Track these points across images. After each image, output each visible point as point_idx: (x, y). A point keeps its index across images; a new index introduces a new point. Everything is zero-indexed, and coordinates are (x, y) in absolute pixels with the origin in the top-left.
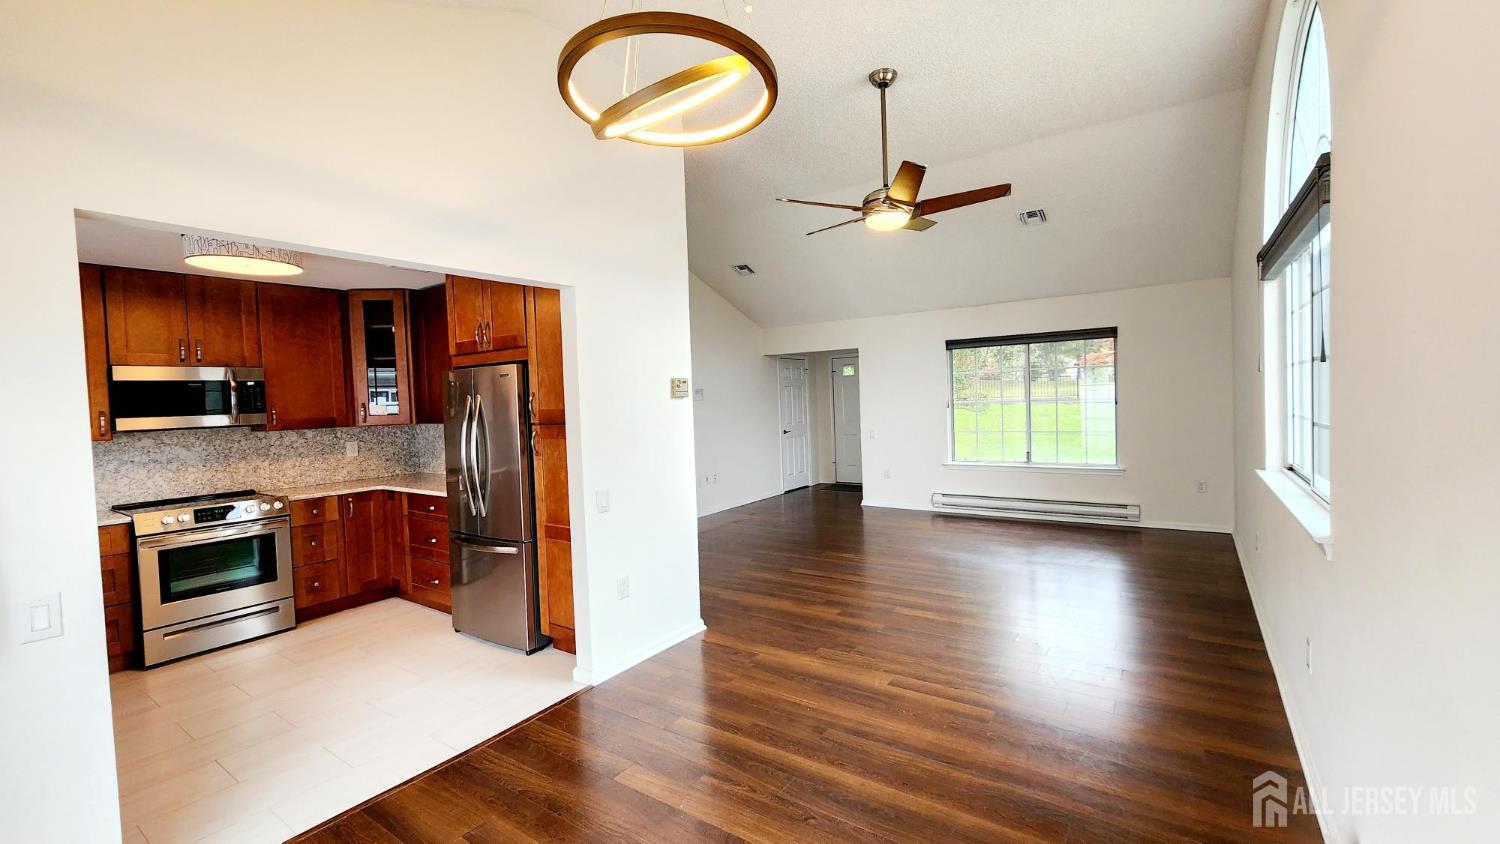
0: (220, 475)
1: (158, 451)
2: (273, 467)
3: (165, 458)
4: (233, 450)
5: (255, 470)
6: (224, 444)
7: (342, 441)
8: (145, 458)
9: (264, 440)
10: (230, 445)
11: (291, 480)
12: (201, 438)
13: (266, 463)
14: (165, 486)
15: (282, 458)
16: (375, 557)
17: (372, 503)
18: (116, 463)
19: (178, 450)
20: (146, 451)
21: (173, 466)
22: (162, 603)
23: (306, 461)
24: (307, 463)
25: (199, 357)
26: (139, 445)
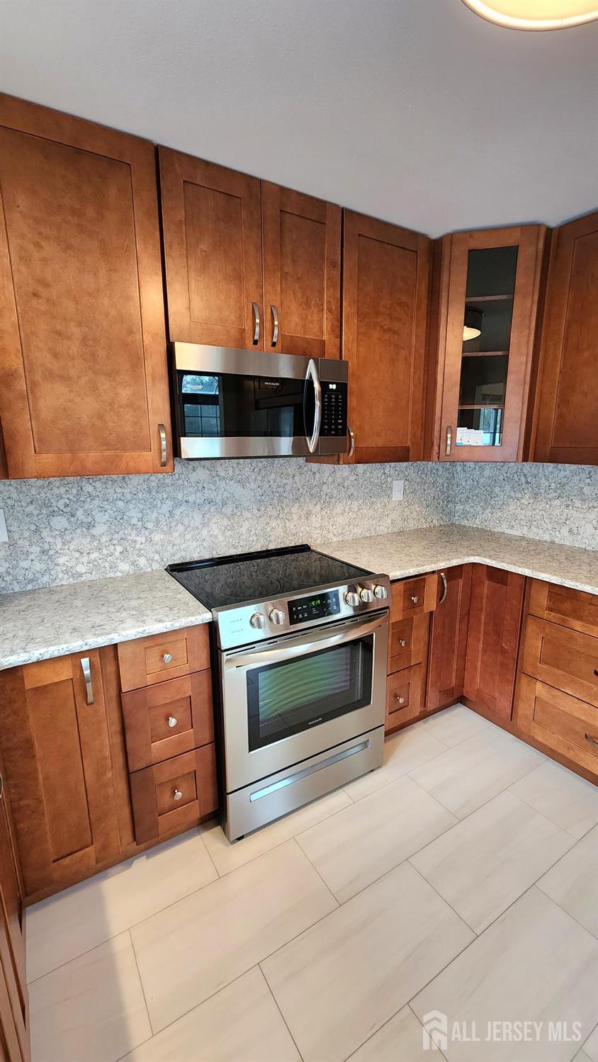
0: (274, 524)
1: (213, 487)
2: (324, 513)
3: (220, 497)
4: (288, 488)
5: (309, 514)
6: (278, 479)
7: (389, 480)
8: (199, 498)
9: (317, 476)
10: (284, 481)
11: (340, 531)
12: (256, 470)
13: (318, 507)
14: (221, 538)
15: (333, 501)
16: (455, 658)
17: (461, 582)
18: (169, 503)
19: (234, 487)
20: (200, 488)
21: (228, 510)
22: (250, 751)
23: (355, 505)
24: (356, 509)
25: (275, 340)
26: (194, 477)
